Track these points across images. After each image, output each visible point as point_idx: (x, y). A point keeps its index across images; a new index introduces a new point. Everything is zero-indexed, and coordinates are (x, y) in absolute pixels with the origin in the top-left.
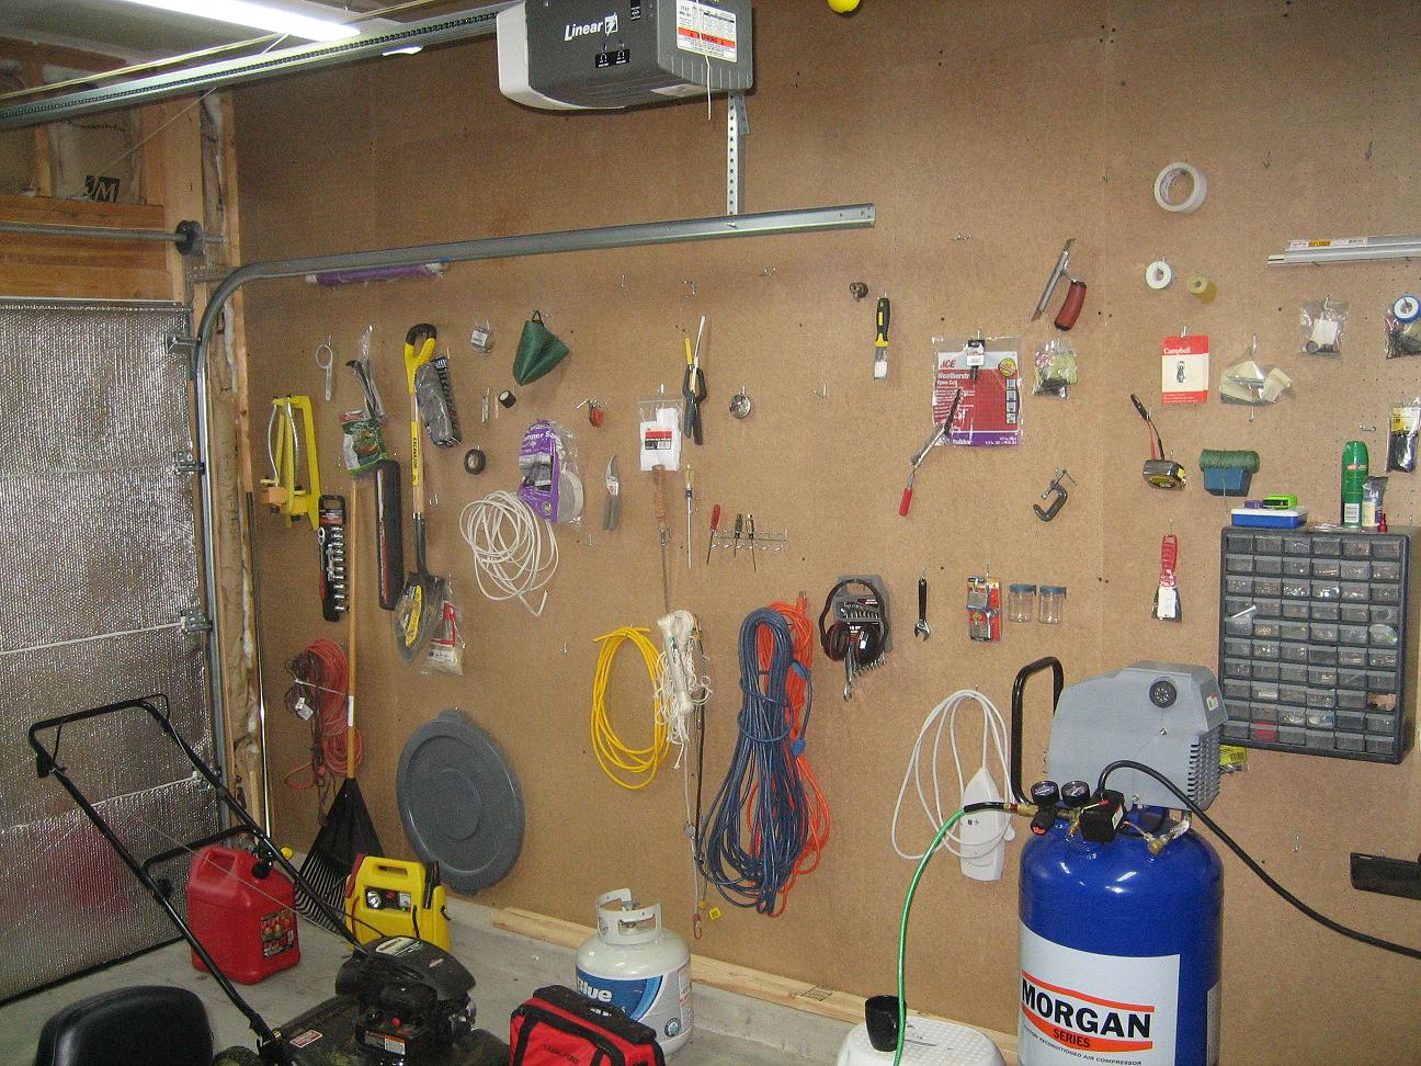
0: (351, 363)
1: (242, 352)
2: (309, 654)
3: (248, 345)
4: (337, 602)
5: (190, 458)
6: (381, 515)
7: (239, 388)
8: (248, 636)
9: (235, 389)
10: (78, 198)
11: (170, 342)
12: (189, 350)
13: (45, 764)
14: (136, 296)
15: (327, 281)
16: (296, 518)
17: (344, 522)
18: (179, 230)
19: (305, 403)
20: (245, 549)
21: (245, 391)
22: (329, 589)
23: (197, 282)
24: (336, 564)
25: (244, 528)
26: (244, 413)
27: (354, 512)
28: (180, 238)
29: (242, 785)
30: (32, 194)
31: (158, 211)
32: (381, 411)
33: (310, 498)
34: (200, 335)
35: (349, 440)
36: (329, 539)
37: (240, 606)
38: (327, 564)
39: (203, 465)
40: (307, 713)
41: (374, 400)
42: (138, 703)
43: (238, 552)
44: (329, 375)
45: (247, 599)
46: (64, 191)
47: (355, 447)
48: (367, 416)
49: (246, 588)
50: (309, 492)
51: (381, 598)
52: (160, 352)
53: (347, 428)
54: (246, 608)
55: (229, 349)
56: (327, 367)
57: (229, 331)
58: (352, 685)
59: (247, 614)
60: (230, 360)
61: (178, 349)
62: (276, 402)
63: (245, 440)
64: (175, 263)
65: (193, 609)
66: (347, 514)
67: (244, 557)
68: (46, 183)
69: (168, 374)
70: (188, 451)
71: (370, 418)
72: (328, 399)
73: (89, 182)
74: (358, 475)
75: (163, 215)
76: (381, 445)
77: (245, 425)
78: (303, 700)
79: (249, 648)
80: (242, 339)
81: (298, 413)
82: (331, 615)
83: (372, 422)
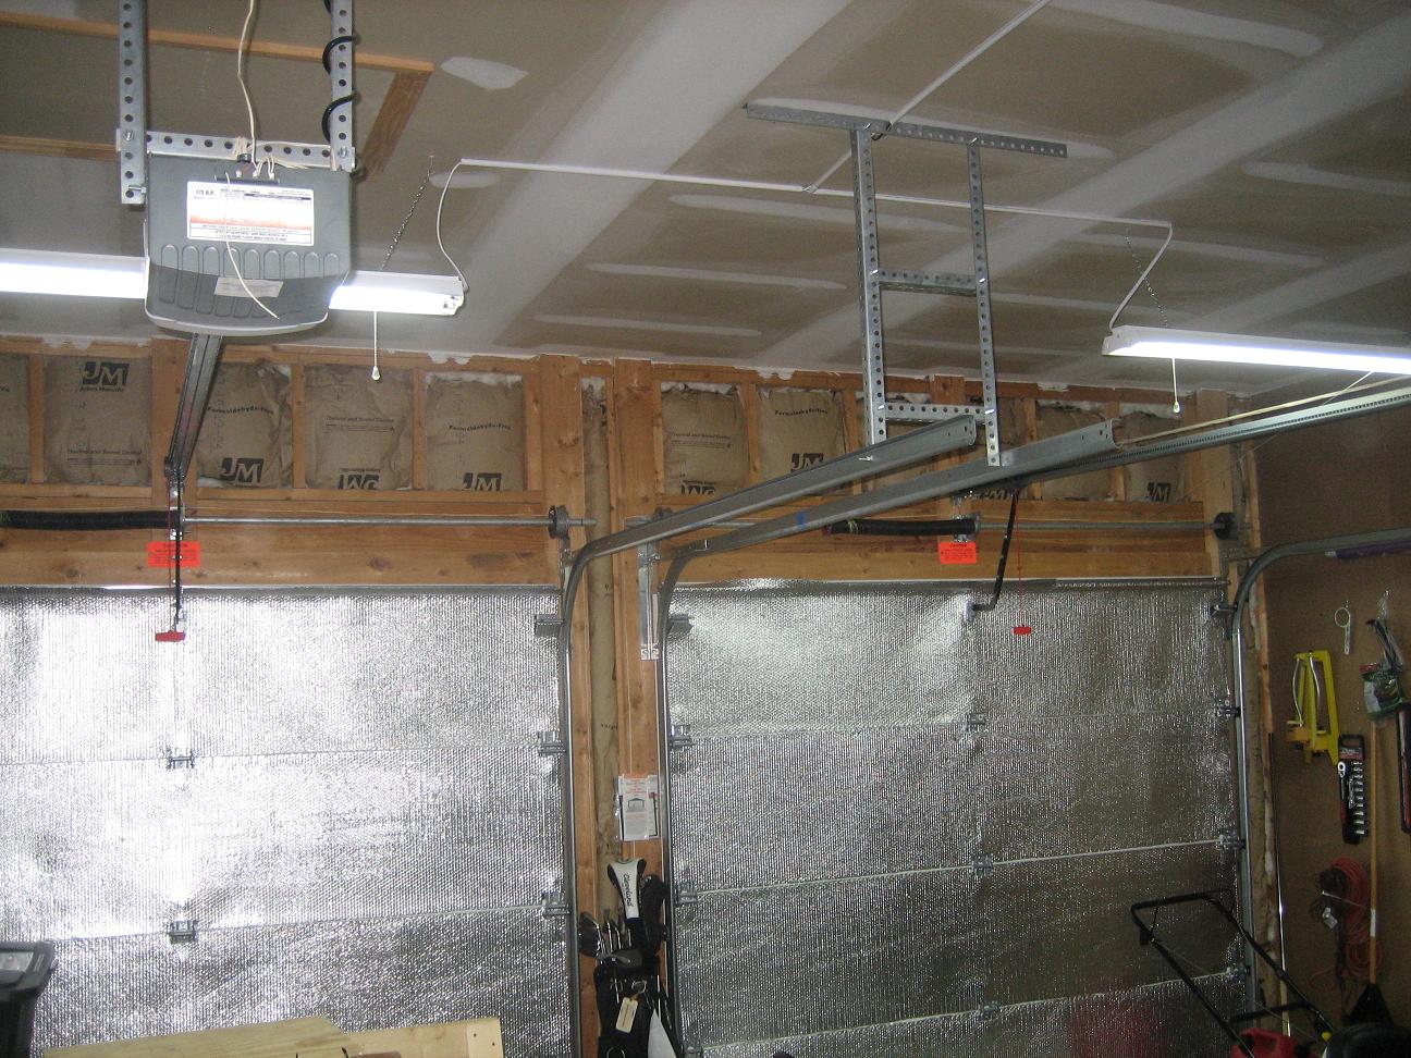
0: (1371, 622)
1: (1263, 616)
2: (1334, 871)
3: (1268, 611)
4: (1358, 827)
5: (1227, 703)
6: (1403, 750)
7: (1261, 647)
8: (1268, 856)
9: (1258, 648)
10: (1141, 500)
11: (1212, 609)
12: (1226, 617)
13: (1146, 936)
14: (1186, 574)
15: (1344, 556)
16: (1317, 755)
17: (1364, 757)
18: (1218, 519)
19: (1324, 657)
20: (1266, 781)
21: (1266, 649)
22: (1350, 815)
23: (1231, 561)
24: (1356, 794)
25: (1266, 764)
26: (1265, 667)
27: (1373, 748)
28: (1217, 526)
29: (1262, 986)
30: (1111, 500)
31: (1198, 507)
32: (1401, 661)
33: (1330, 737)
34: (1236, 603)
35: (1369, 687)
36: (1350, 772)
37: (1262, 830)
38: (1347, 793)
39: (1239, 709)
40: (1333, 922)
41: (1394, 652)
42: (1203, 896)
43: (1261, 783)
44: (1347, 633)
45: (1268, 825)
46: (1132, 496)
47: (1375, 692)
48: (1387, 666)
49: (1268, 815)
50: (1329, 732)
51: (1404, 823)
52: (1205, 617)
53: (1367, 676)
54: (1267, 832)
55: (1253, 616)
56: (1345, 627)
57: (1252, 600)
58: (1374, 900)
59: (1268, 837)
60: (1253, 623)
61: (1219, 615)
62: (1299, 657)
63: (1267, 690)
64: (1213, 547)
65: (1229, 828)
66: (1366, 749)
67: (1266, 787)
68: (1121, 490)
69: (1211, 636)
70: (1226, 697)
71: (1390, 667)
72: (1347, 653)
73: (1151, 487)
74: (1378, 717)
75: (1202, 508)
76: (1401, 691)
77: (1266, 677)
78: (1329, 910)
79: (1270, 866)
80: (1263, 606)
81: (1319, 665)
82: (1351, 838)
83: (1393, 672)
